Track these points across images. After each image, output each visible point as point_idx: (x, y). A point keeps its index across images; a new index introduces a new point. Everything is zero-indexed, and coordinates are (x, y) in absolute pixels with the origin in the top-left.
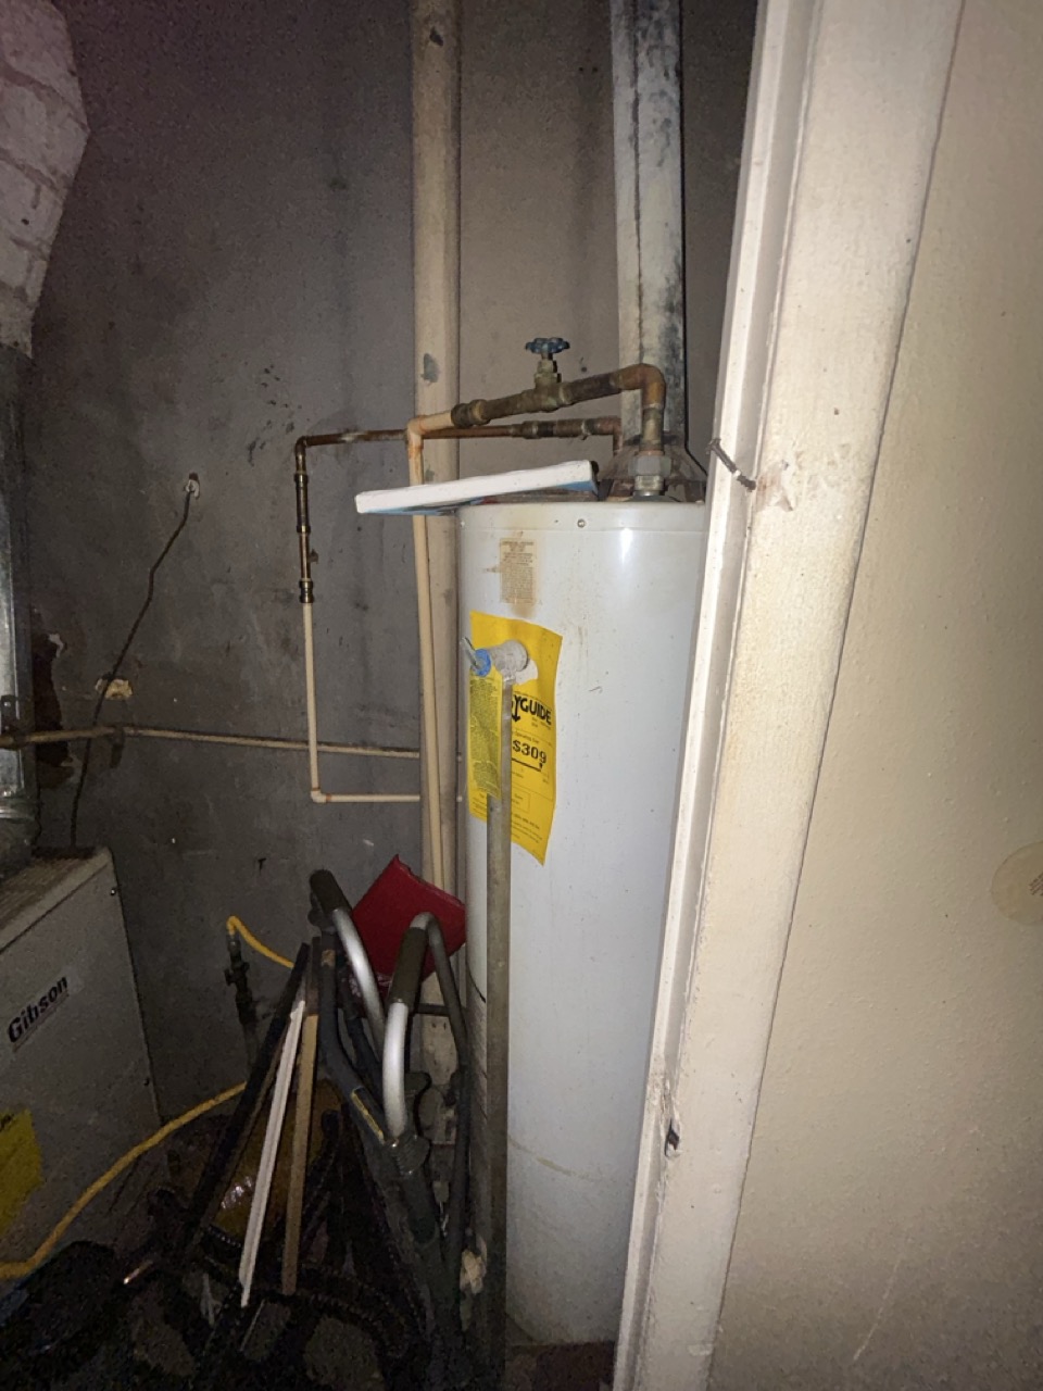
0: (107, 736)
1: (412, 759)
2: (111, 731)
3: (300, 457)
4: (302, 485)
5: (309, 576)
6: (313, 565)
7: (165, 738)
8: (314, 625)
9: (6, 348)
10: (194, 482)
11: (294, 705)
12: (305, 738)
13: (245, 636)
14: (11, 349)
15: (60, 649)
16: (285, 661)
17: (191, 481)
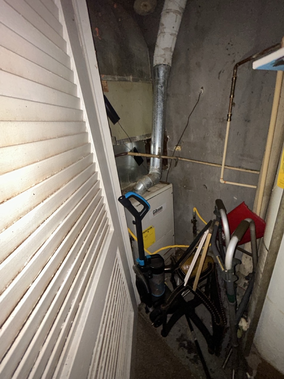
0: (175, 159)
1: (256, 174)
2: (176, 158)
3: (235, 71)
4: (234, 81)
5: (231, 112)
6: (233, 107)
7: (186, 161)
8: (230, 128)
9: (166, 65)
10: (202, 90)
11: (219, 154)
12: (221, 164)
13: (209, 134)
14: (167, 65)
15: (169, 139)
16: (219, 141)
17: (201, 89)
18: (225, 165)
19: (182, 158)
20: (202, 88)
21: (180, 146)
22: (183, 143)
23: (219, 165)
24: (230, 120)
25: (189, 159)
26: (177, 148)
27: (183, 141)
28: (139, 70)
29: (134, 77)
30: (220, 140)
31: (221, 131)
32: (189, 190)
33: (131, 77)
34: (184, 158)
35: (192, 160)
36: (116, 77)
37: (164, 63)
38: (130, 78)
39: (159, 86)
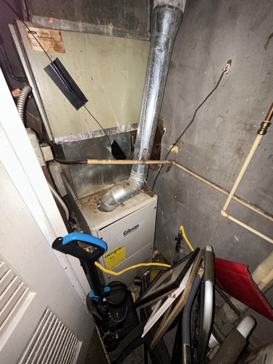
0: (168, 164)
2: (169, 162)
5: (270, 120)
7: (182, 169)
9: (174, 8)
10: (229, 65)
11: (230, 175)
12: (229, 191)
13: (222, 143)
14: (176, 8)
15: (165, 133)
16: (234, 158)
17: (227, 64)
18: (234, 195)
19: (178, 163)
20: (230, 62)
21: (178, 147)
22: (182, 144)
23: (225, 190)
24: (264, 134)
25: (186, 168)
26: (173, 149)
27: (182, 142)
28: (127, 14)
29: (116, 28)
30: (236, 156)
31: (242, 144)
32: (180, 202)
33: (111, 27)
34: (181, 165)
35: (190, 170)
36: (80, 24)
37: (170, 4)
38: (108, 28)
39: (156, 49)
